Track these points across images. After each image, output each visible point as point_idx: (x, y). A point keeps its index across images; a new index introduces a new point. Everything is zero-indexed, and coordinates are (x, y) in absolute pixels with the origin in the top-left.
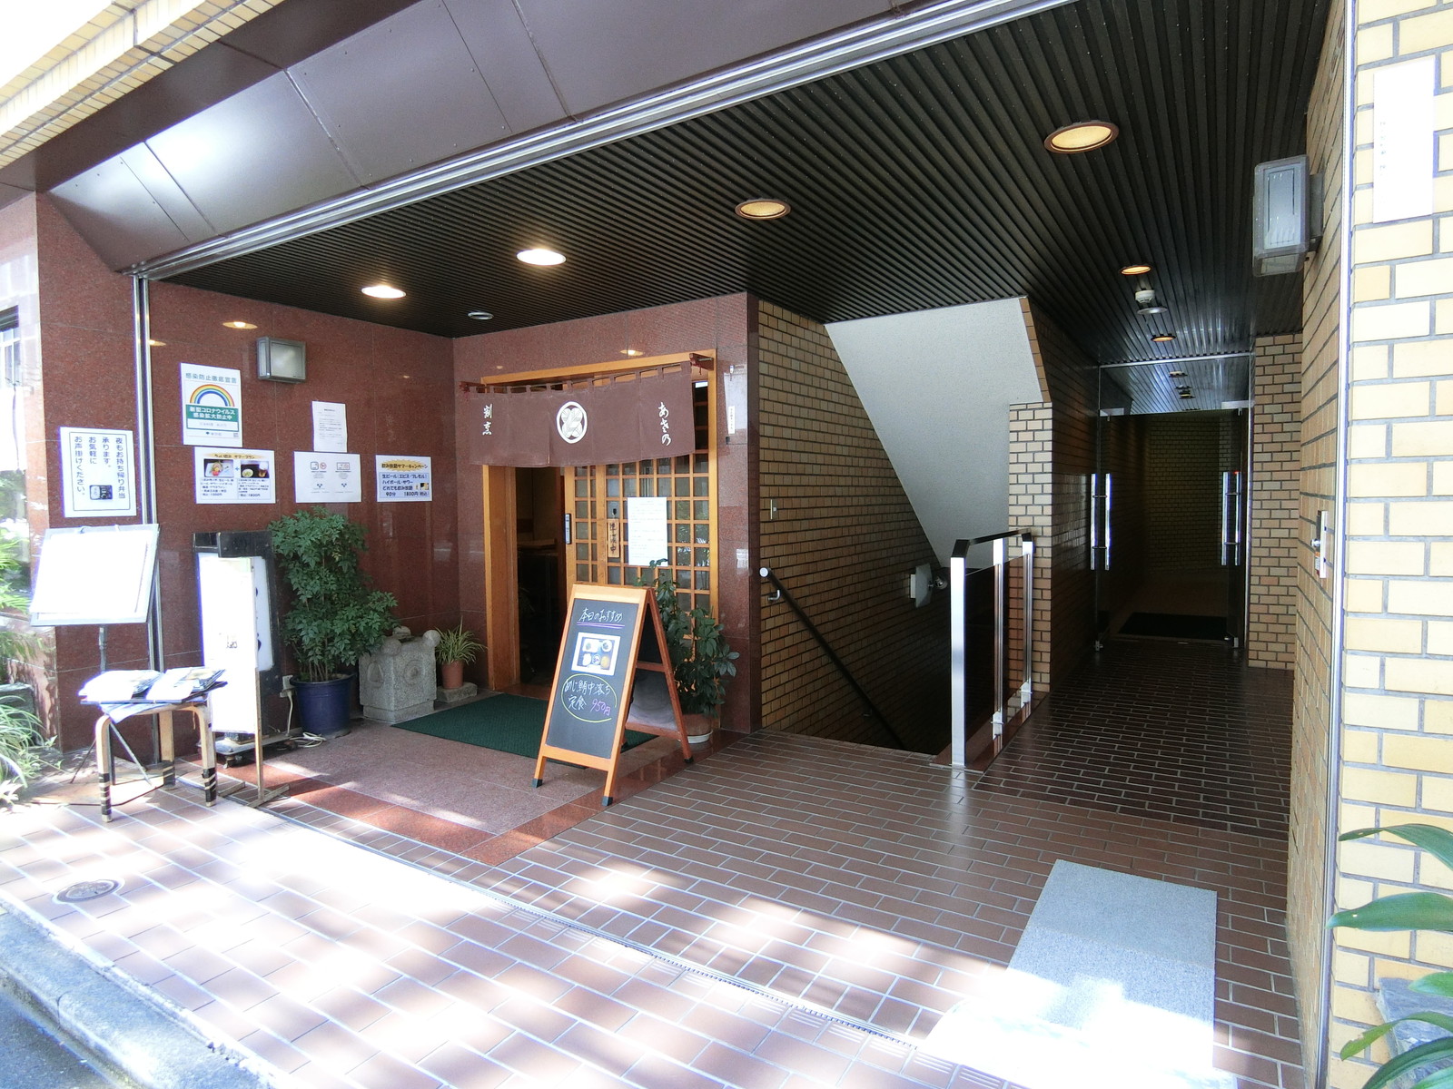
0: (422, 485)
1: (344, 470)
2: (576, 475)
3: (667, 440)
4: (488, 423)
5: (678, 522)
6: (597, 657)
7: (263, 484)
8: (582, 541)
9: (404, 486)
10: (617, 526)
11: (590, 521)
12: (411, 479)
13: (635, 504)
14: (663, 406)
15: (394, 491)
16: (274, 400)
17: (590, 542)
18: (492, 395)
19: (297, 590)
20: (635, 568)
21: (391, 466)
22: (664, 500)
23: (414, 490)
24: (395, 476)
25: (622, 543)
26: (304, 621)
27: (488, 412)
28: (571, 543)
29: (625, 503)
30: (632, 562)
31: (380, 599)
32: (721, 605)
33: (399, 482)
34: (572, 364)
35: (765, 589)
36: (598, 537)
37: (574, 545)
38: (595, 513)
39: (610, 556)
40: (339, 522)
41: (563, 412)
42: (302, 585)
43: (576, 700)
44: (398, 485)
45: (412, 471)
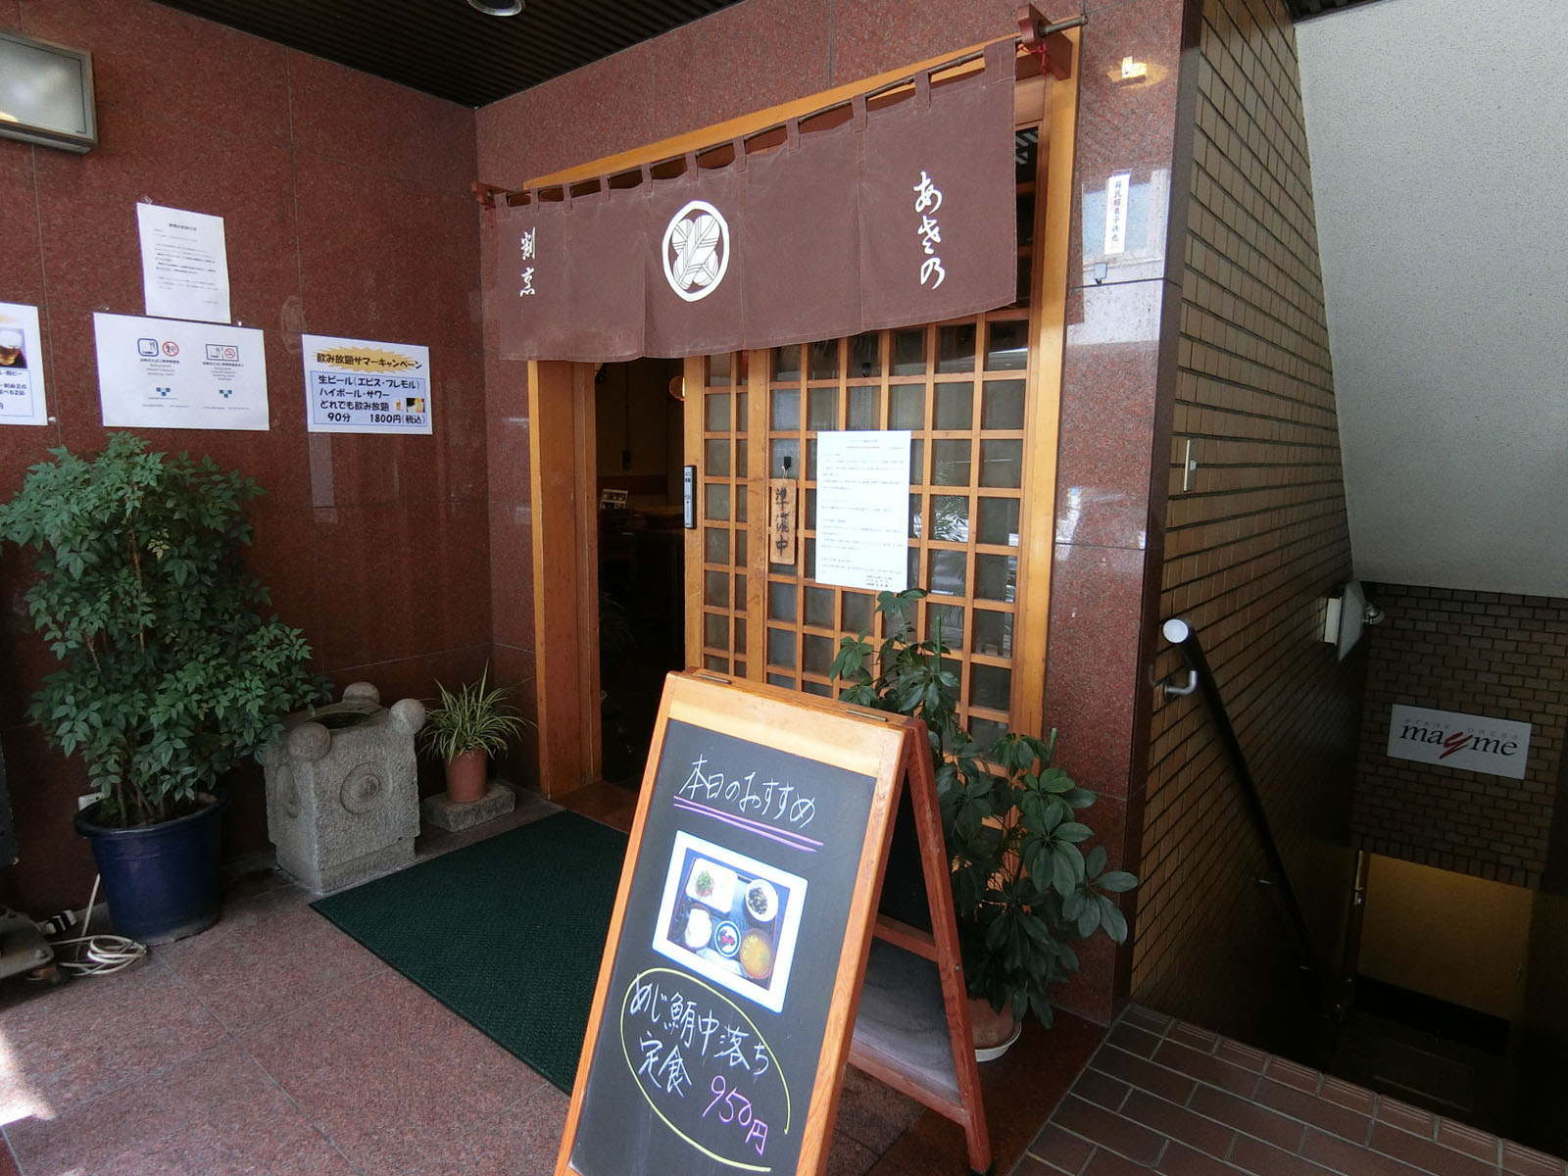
0: (410, 402)
1: (225, 360)
2: (707, 384)
3: (935, 275)
4: (530, 270)
5: (937, 490)
6: (730, 932)
7: (11, 380)
8: (717, 524)
9: (370, 401)
10: (791, 495)
11: (733, 481)
12: (385, 388)
13: (832, 445)
14: (926, 182)
15: (345, 411)
16: (30, 187)
17: (732, 526)
18: (537, 208)
19: (46, 629)
20: (828, 591)
21: (339, 359)
22: (904, 438)
23: (393, 411)
24: (348, 381)
25: (802, 533)
26: (70, 699)
27: (528, 247)
28: (694, 526)
29: (811, 444)
30: (824, 576)
31: (275, 643)
32: (1049, 704)
33: (357, 394)
34: (700, 123)
35: (1163, 667)
36: (751, 516)
37: (700, 532)
38: (745, 465)
39: (775, 559)
40: (150, 470)
41: (678, 229)
42: (60, 617)
43: (663, 1055)
44: (354, 400)
45: (387, 373)
